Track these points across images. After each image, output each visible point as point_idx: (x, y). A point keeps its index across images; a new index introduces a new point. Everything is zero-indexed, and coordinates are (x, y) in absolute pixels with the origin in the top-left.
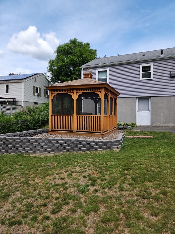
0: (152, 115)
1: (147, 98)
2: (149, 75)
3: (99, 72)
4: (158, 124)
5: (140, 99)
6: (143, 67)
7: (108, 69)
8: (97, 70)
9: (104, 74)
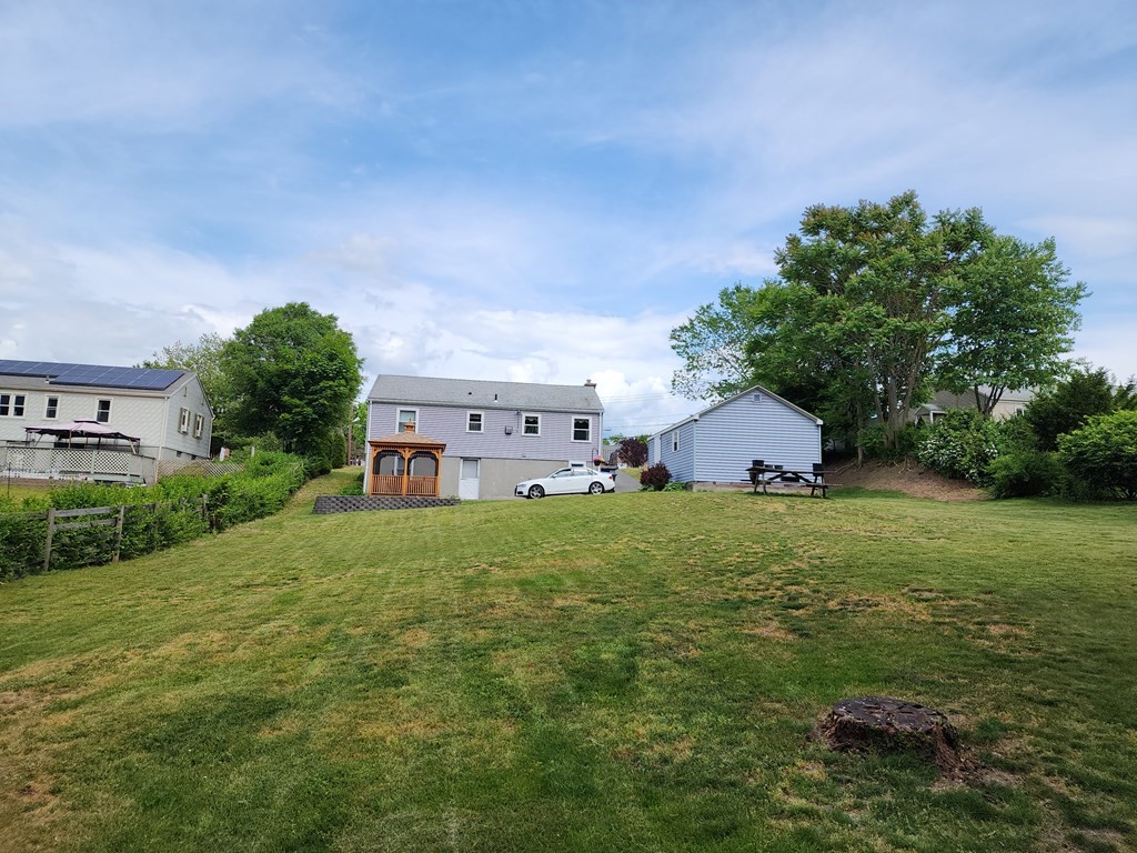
0: (480, 483)
1: (476, 460)
2: (479, 427)
3: (401, 411)
4: (488, 498)
5: (466, 459)
6: (471, 415)
7: (417, 409)
8: (399, 408)
9: (411, 415)
